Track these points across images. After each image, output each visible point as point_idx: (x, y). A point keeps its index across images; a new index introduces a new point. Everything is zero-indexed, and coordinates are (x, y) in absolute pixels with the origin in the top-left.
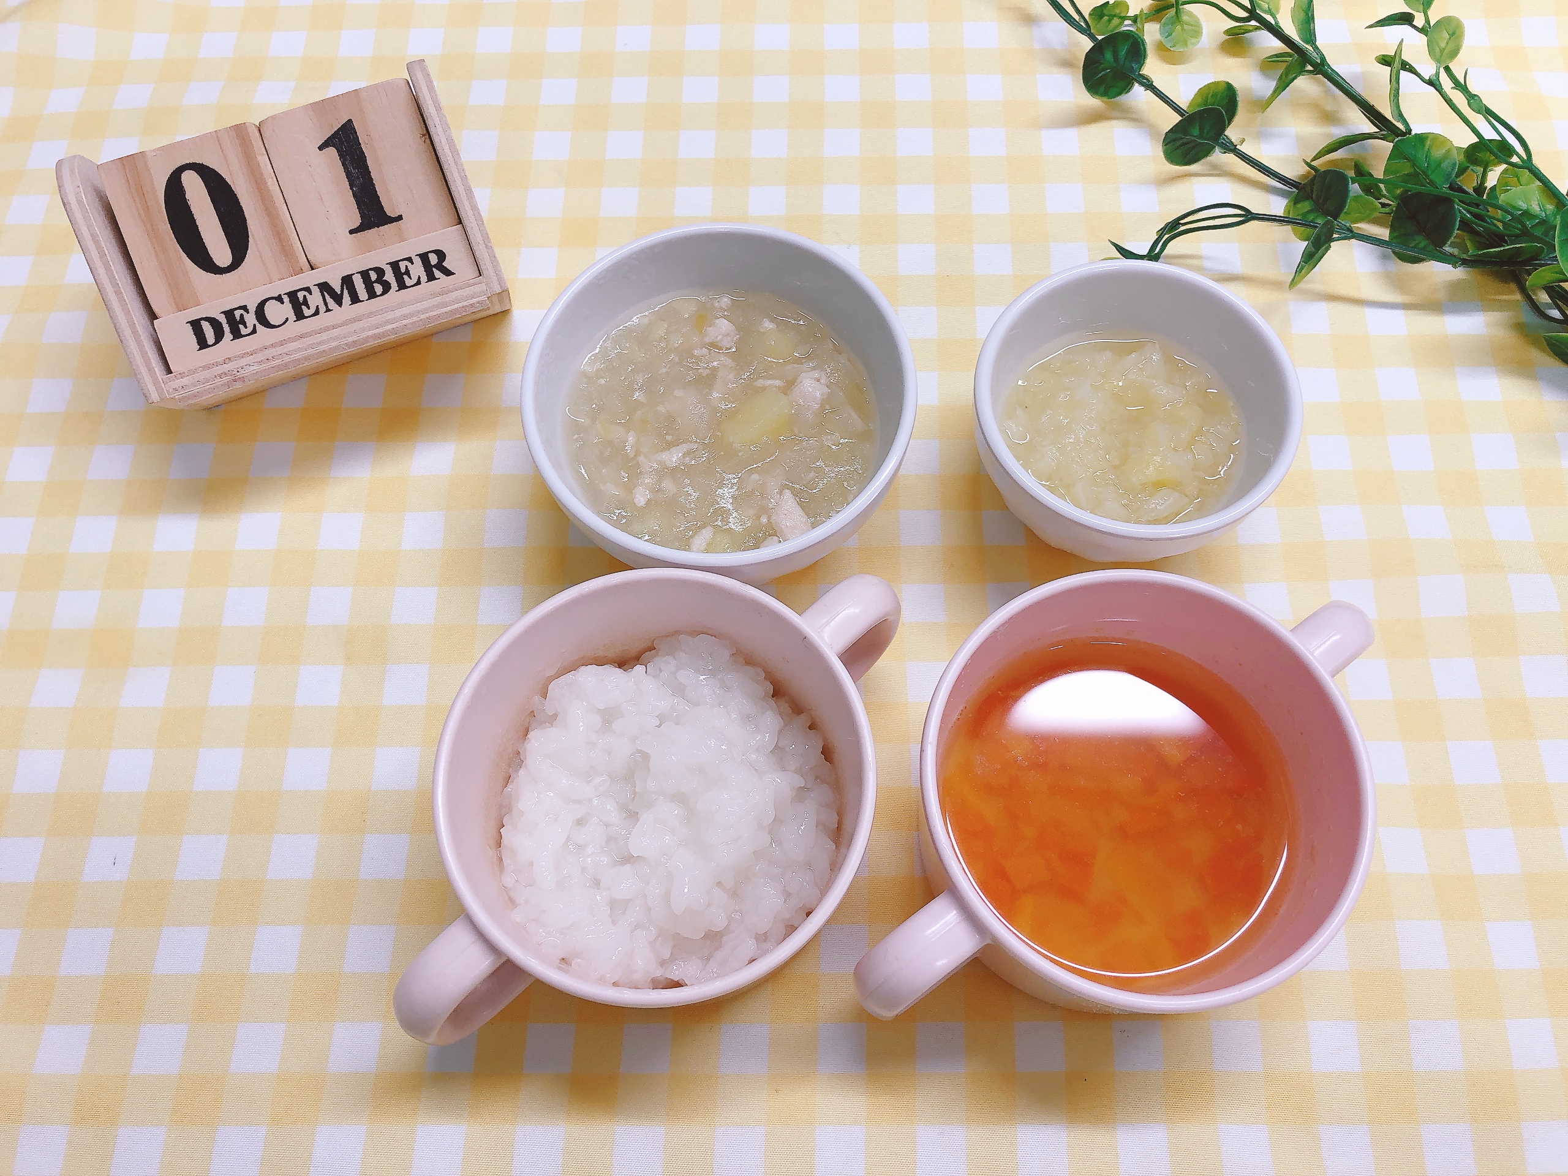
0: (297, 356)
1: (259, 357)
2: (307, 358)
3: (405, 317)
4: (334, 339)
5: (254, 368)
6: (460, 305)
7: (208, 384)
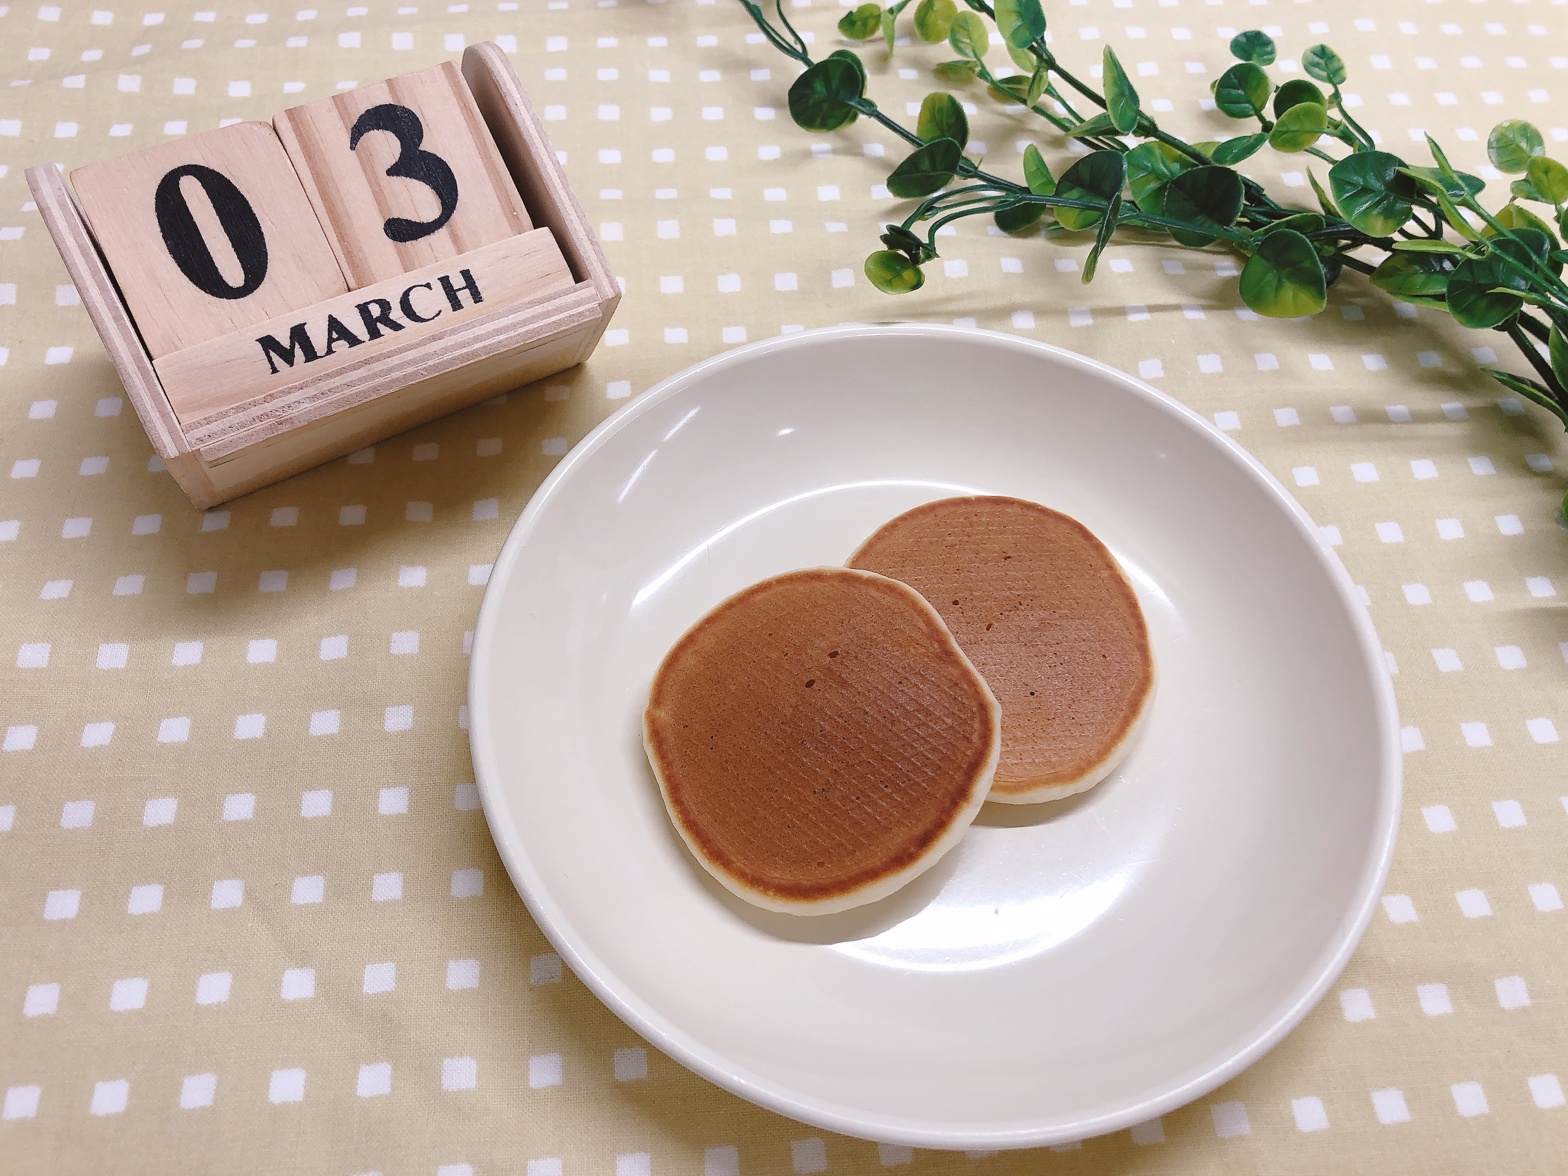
0: (362, 387)
1: (311, 391)
2: (375, 389)
3: (499, 331)
4: (409, 363)
5: (306, 405)
6: (567, 314)
7: (246, 429)
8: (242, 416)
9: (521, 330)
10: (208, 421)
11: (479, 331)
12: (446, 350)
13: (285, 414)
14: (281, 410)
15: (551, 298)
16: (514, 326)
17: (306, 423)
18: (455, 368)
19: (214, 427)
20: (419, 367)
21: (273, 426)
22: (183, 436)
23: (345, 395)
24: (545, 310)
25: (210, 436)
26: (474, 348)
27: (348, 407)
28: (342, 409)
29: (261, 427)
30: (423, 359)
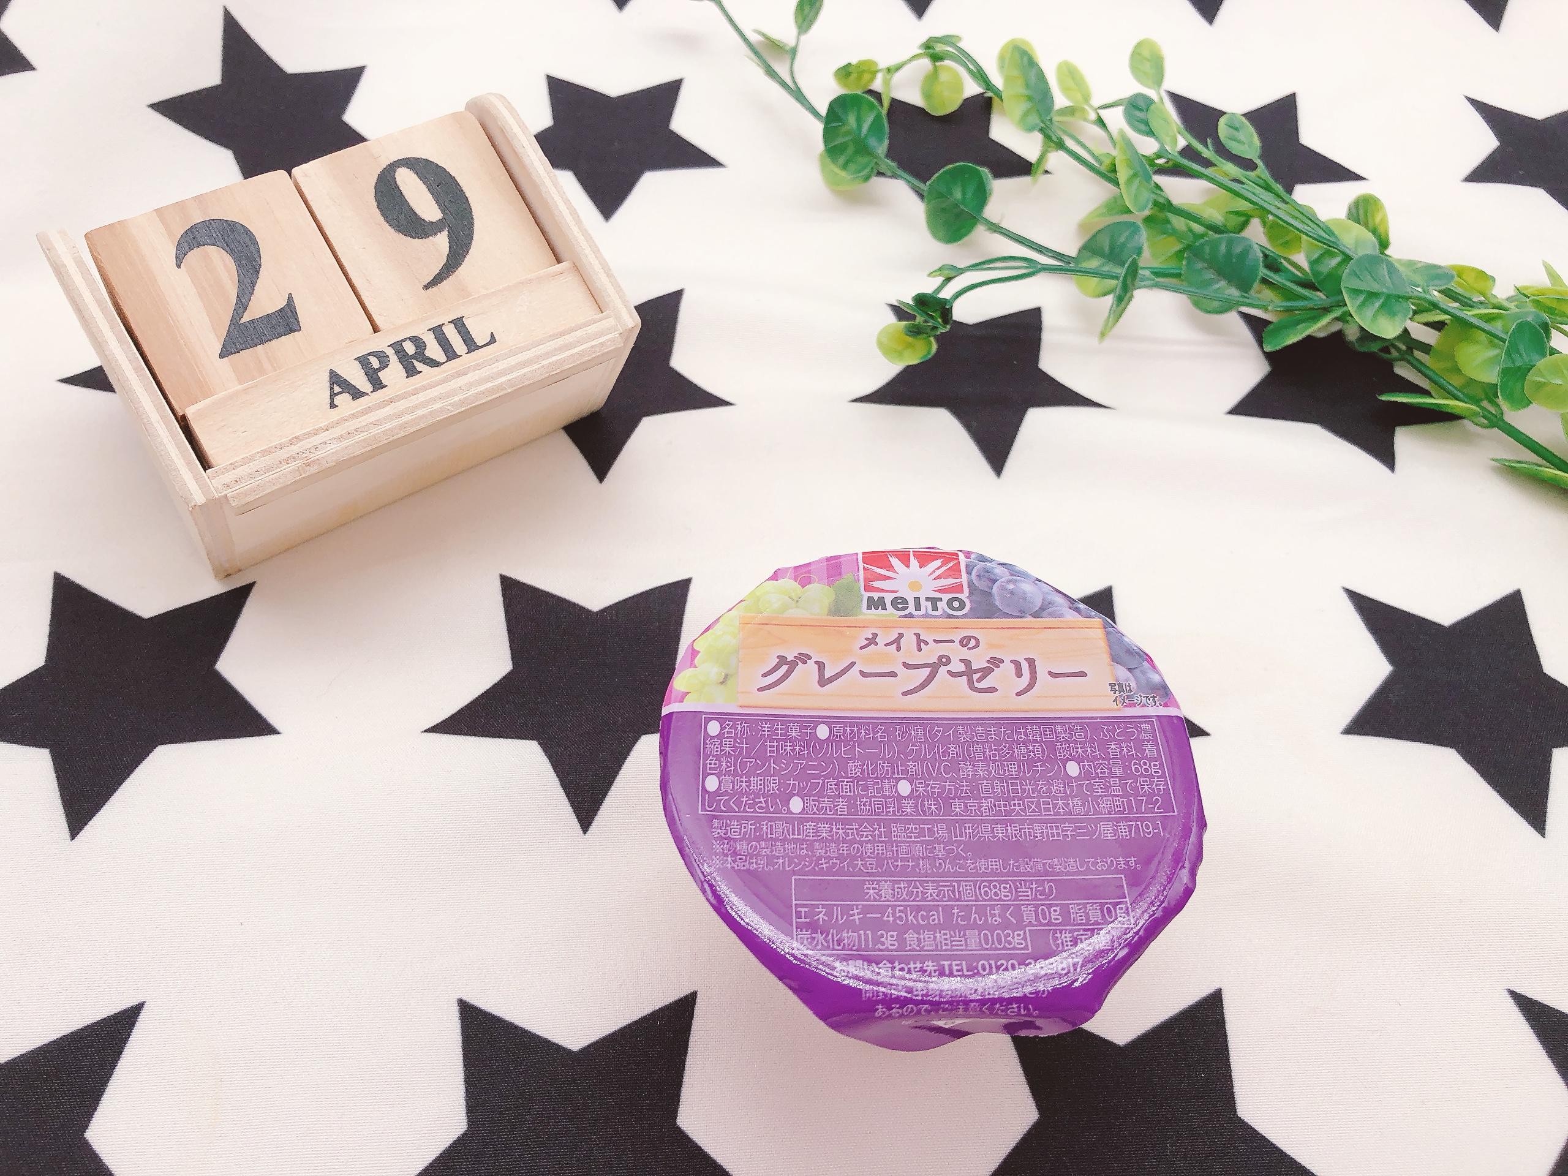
8: (268, 460)
9: (544, 363)
10: (234, 466)
11: (502, 365)
12: (471, 385)
13: (312, 456)
14: (308, 451)
15: (573, 330)
16: (537, 359)
17: (334, 464)
18: (481, 402)
19: (239, 471)
20: (446, 403)
21: (300, 468)
22: (210, 484)
23: (372, 434)
24: (567, 341)
25: (236, 481)
26: (499, 382)
27: (375, 446)
28: (369, 448)
29: (288, 469)
30: (449, 395)
